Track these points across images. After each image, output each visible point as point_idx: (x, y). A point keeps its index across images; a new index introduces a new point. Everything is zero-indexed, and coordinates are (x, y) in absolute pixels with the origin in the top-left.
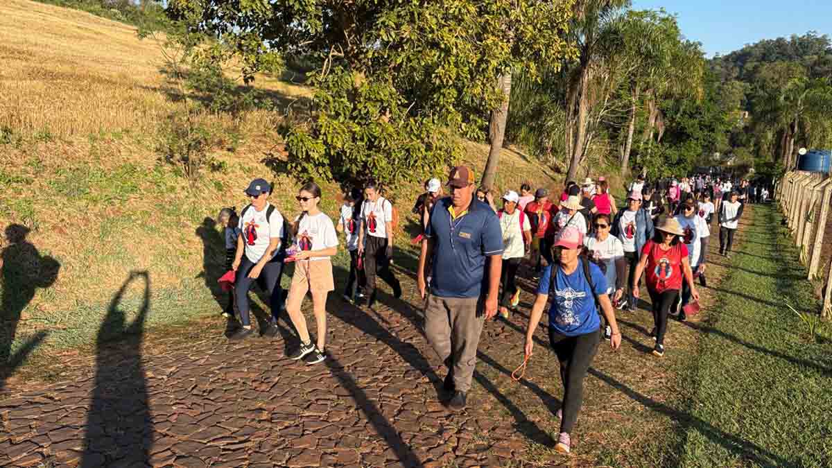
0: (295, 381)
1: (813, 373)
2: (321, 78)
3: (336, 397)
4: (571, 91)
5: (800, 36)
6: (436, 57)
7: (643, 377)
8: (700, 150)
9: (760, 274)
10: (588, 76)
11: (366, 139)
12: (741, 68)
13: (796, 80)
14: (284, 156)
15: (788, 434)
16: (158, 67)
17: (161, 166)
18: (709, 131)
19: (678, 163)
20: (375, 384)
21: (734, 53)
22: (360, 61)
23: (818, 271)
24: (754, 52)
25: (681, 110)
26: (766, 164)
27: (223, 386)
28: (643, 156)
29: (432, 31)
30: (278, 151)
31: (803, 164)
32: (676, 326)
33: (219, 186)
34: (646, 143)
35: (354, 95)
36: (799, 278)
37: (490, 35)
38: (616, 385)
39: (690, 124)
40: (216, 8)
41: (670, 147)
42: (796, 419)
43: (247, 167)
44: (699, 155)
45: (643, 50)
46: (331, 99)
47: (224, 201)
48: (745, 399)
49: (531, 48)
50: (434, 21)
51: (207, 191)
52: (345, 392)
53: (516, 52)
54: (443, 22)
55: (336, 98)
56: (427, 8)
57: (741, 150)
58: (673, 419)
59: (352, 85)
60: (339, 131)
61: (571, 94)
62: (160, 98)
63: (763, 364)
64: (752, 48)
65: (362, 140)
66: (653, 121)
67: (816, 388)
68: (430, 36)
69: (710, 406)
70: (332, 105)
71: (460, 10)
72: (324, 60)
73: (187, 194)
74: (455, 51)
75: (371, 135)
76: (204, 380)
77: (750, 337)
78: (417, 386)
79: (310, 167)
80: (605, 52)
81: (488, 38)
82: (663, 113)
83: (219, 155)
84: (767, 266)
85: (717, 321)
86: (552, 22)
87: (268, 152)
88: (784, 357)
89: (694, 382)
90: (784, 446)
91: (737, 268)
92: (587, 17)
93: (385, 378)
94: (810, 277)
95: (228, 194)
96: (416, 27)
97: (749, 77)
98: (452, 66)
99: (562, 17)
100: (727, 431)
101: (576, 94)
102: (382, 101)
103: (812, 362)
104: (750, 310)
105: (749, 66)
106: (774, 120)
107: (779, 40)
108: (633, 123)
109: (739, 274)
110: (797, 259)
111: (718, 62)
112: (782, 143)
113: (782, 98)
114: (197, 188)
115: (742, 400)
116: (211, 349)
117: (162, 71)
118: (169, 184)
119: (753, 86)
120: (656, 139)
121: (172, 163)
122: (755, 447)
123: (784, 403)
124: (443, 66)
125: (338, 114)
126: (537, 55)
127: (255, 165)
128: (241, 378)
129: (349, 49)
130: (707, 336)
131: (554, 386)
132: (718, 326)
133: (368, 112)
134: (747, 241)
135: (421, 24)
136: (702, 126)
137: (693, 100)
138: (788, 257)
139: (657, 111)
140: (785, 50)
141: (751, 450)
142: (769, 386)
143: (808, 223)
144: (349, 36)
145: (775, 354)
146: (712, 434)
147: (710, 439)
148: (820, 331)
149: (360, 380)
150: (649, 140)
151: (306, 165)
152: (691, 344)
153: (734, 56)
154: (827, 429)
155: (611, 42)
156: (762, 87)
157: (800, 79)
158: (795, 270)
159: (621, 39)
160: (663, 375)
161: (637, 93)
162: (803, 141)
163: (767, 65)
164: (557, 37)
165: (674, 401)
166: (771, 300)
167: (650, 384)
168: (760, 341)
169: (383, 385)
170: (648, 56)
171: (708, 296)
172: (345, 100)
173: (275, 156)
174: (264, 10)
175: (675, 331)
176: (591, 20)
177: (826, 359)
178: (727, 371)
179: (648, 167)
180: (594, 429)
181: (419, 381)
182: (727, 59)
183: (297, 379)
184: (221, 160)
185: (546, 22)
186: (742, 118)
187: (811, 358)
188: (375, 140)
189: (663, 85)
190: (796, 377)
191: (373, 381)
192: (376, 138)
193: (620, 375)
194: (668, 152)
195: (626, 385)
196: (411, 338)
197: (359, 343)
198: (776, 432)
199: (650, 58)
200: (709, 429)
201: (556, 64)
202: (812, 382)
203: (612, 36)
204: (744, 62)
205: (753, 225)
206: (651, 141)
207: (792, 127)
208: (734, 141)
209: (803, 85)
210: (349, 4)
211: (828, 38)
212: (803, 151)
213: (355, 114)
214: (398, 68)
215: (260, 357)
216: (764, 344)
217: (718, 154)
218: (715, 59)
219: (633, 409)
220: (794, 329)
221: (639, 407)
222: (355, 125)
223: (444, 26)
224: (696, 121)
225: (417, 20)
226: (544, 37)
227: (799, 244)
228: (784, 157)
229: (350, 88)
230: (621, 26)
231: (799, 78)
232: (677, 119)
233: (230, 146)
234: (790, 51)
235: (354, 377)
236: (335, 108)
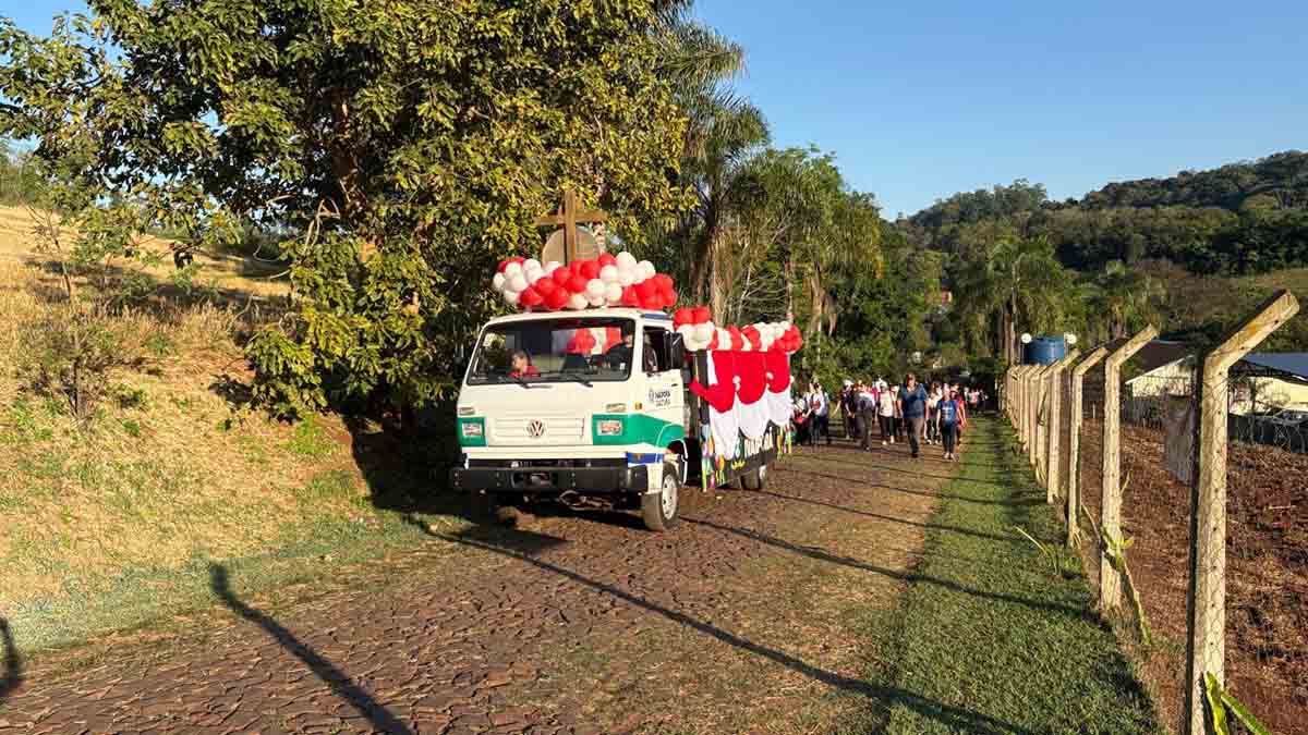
0: (267, 705)
1: (1060, 617)
2: (304, 249)
3: (338, 720)
4: (697, 265)
5: (1007, 187)
6: (486, 210)
7: (826, 647)
8: (892, 350)
9: (985, 502)
10: (719, 244)
11: (381, 340)
12: (934, 233)
13: (1006, 242)
14: (245, 377)
15: (1030, 698)
16: (22, 257)
17: (26, 400)
18: (900, 317)
19: (861, 366)
20: (405, 696)
21: (922, 212)
22: (367, 224)
23: (1060, 489)
24: (948, 210)
25: (857, 288)
26: (982, 361)
27: (137, 726)
28: (810, 358)
29: (479, 174)
30: (236, 370)
31: (1030, 355)
32: (871, 577)
33: (132, 429)
34: (813, 339)
35: (359, 276)
36: (1034, 502)
37: (566, 178)
38: (787, 661)
39: (872, 308)
40: (122, 149)
41: (848, 343)
42: (1040, 677)
43: (181, 398)
44: (891, 357)
45: (794, 204)
46: (321, 281)
47: (142, 452)
48: (969, 659)
49: (629, 196)
50: (480, 159)
51: (109, 437)
52: (355, 712)
53: (606, 202)
54: (494, 161)
55: (329, 280)
56: (467, 141)
57: (946, 347)
58: (869, 696)
59: (355, 259)
60: (337, 329)
61: (697, 271)
62: (25, 299)
63: (993, 612)
64: (945, 205)
65: (375, 341)
66: (819, 308)
67: (1065, 636)
68: (476, 179)
69: (922, 675)
70: (322, 290)
71: (518, 141)
72: (309, 222)
73: (72, 441)
74: (514, 199)
75: (389, 332)
76: (103, 722)
77: (975, 582)
78: (475, 693)
79: (290, 391)
80: (740, 207)
81: (563, 182)
82: (833, 295)
83: (131, 381)
84: (993, 491)
85: (928, 565)
86: (655, 158)
87: (220, 374)
88: (1020, 600)
89: (898, 646)
90: (1026, 713)
91: (952, 497)
92: (709, 158)
93: (422, 687)
94: (1050, 499)
95: (150, 441)
96: (452, 168)
97: (946, 244)
98: (512, 223)
99: (670, 151)
100: (946, 703)
101: (703, 270)
102: (404, 280)
103: (1058, 605)
104: (972, 548)
105: (945, 229)
106: (984, 297)
107: (980, 193)
108: (790, 308)
109: (955, 505)
110: (1033, 479)
111: (903, 225)
112: (999, 332)
113: (990, 267)
114: (93, 431)
115: (966, 662)
116: (117, 676)
117: (31, 263)
118: (40, 427)
119: (952, 256)
120: (827, 334)
121: (46, 395)
122: (985, 719)
123: (1023, 659)
124: (498, 224)
125: (334, 304)
126: (637, 205)
127: (197, 393)
128: (170, 712)
129: (348, 207)
130: (915, 586)
131: (693, 671)
132: (930, 571)
133: (383, 298)
134: (965, 464)
135: (459, 163)
136: (889, 311)
137: (872, 275)
138: (1022, 479)
139: (823, 292)
140: (988, 207)
141: (981, 722)
142: (1001, 639)
143: (1040, 427)
144: (348, 186)
145: (1007, 598)
146: (925, 708)
147: (923, 715)
148: (1067, 566)
149: (380, 694)
150: (815, 335)
151: (282, 386)
152: (893, 599)
153: (923, 217)
154: (1084, 686)
155: (747, 192)
156: (965, 257)
157: (1011, 240)
158: (1032, 492)
159: (762, 187)
160: (855, 641)
161: (793, 265)
162: (1026, 325)
163: (967, 226)
164: (664, 179)
165: (872, 675)
166: (1001, 533)
167: (835, 656)
168: (987, 586)
169: (418, 697)
170: (801, 210)
171: (915, 536)
172: (344, 282)
173: (232, 379)
174: (204, 145)
175: (871, 584)
176: (715, 163)
177: (1076, 598)
178: (945, 627)
179: (820, 374)
180: (753, 722)
181: (479, 686)
182: (913, 221)
183: (269, 703)
184: (136, 388)
185: (647, 158)
186: (943, 302)
187: (1057, 599)
188: (397, 340)
189: (827, 254)
190: (1039, 624)
191: (401, 694)
192: (397, 337)
193: (792, 648)
194: (847, 350)
195: (801, 659)
196: (465, 630)
197: (377, 644)
198: (1015, 696)
199: (805, 215)
200: (920, 701)
201: (668, 219)
202: (1059, 629)
203: (749, 184)
204: (938, 224)
205: (972, 443)
206: (819, 336)
207: (1009, 306)
208: (938, 335)
209: (1016, 248)
210: (346, 140)
211: (1043, 188)
212: (1027, 338)
213: (361, 302)
214: (429, 232)
215: (204, 678)
216: (993, 587)
217: (918, 354)
218: (898, 221)
219: (813, 689)
220: (1032, 566)
221: (821, 687)
222: (363, 319)
223: (495, 166)
224: (879, 305)
225: (453, 157)
226: (645, 178)
227: (1033, 462)
228: (1004, 347)
229: (352, 263)
230: (758, 168)
231: (1009, 238)
232: (853, 303)
233: (153, 366)
234: (996, 206)
235: (370, 691)
236: (327, 294)
